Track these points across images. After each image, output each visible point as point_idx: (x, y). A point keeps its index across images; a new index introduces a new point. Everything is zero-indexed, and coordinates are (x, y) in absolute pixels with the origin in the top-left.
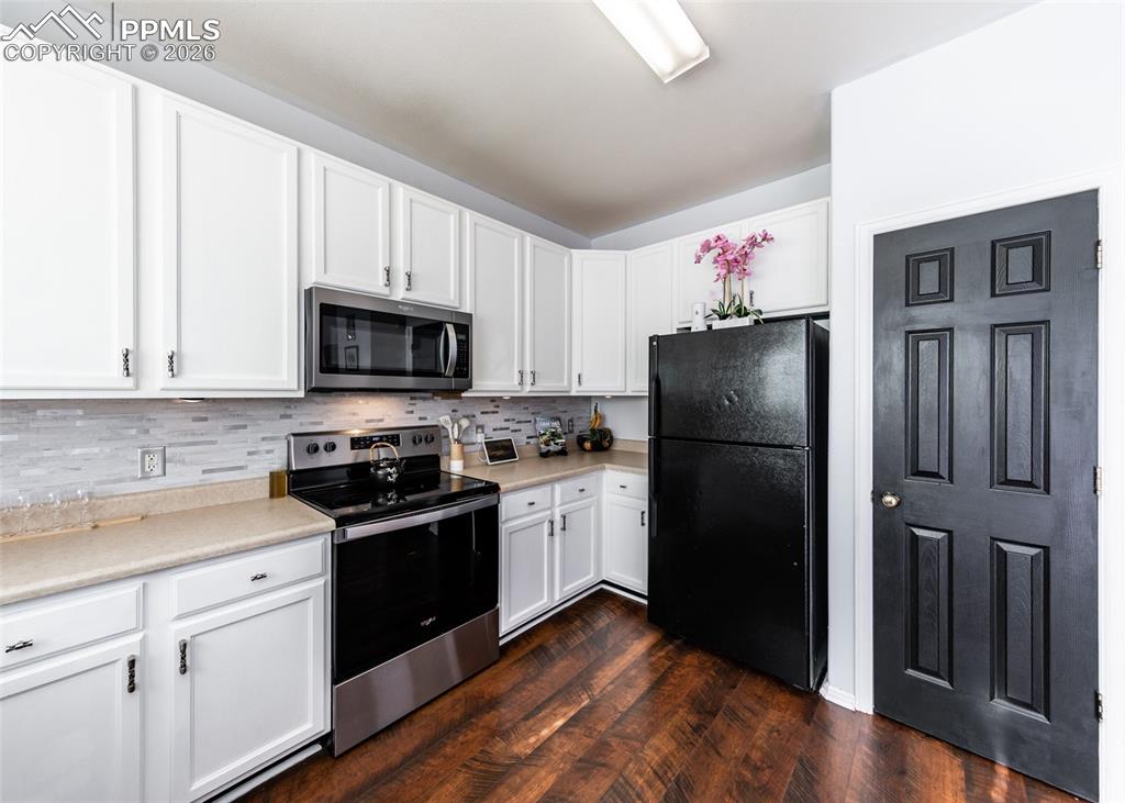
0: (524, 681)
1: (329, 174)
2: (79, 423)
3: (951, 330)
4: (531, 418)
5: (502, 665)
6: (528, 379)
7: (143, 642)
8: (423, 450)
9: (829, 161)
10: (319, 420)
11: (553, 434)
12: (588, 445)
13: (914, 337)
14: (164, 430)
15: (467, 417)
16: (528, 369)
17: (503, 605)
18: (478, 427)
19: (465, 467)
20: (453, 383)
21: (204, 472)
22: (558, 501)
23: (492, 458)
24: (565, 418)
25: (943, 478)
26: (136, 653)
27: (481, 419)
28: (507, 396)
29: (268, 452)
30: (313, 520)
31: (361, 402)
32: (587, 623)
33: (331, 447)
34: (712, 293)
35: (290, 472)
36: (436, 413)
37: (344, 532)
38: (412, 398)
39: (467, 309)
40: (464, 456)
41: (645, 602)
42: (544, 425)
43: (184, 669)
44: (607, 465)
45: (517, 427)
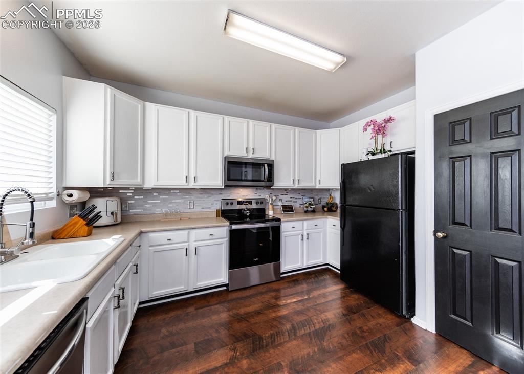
0: (287, 287)
1: (231, 122)
2: (178, 194)
3: (470, 156)
4: (301, 197)
5: (281, 282)
6: (297, 182)
7: (189, 245)
8: (259, 206)
9: (414, 84)
10: (229, 195)
11: (310, 204)
12: (326, 209)
13: (453, 160)
14: (194, 197)
15: (275, 196)
16: (297, 178)
17: (282, 260)
18: (280, 200)
19: (274, 214)
20: (268, 184)
21: (202, 208)
22: (305, 228)
23: (284, 211)
24: (317, 198)
25: (467, 226)
26: (187, 247)
27: (281, 197)
28: (290, 188)
29: (216, 204)
30: (224, 222)
31: (241, 190)
32: (316, 276)
33: (232, 204)
34: (370, 144)
35: (222, 210)
36: (264, 194)
37: (232, 227)
38: (257, 189)
39: (273, 158)
40: (273, 209)
41: (339, 272)
42: (306, 200)
43: (196, 254)
44: (329, 217)
45: (296, 200)
